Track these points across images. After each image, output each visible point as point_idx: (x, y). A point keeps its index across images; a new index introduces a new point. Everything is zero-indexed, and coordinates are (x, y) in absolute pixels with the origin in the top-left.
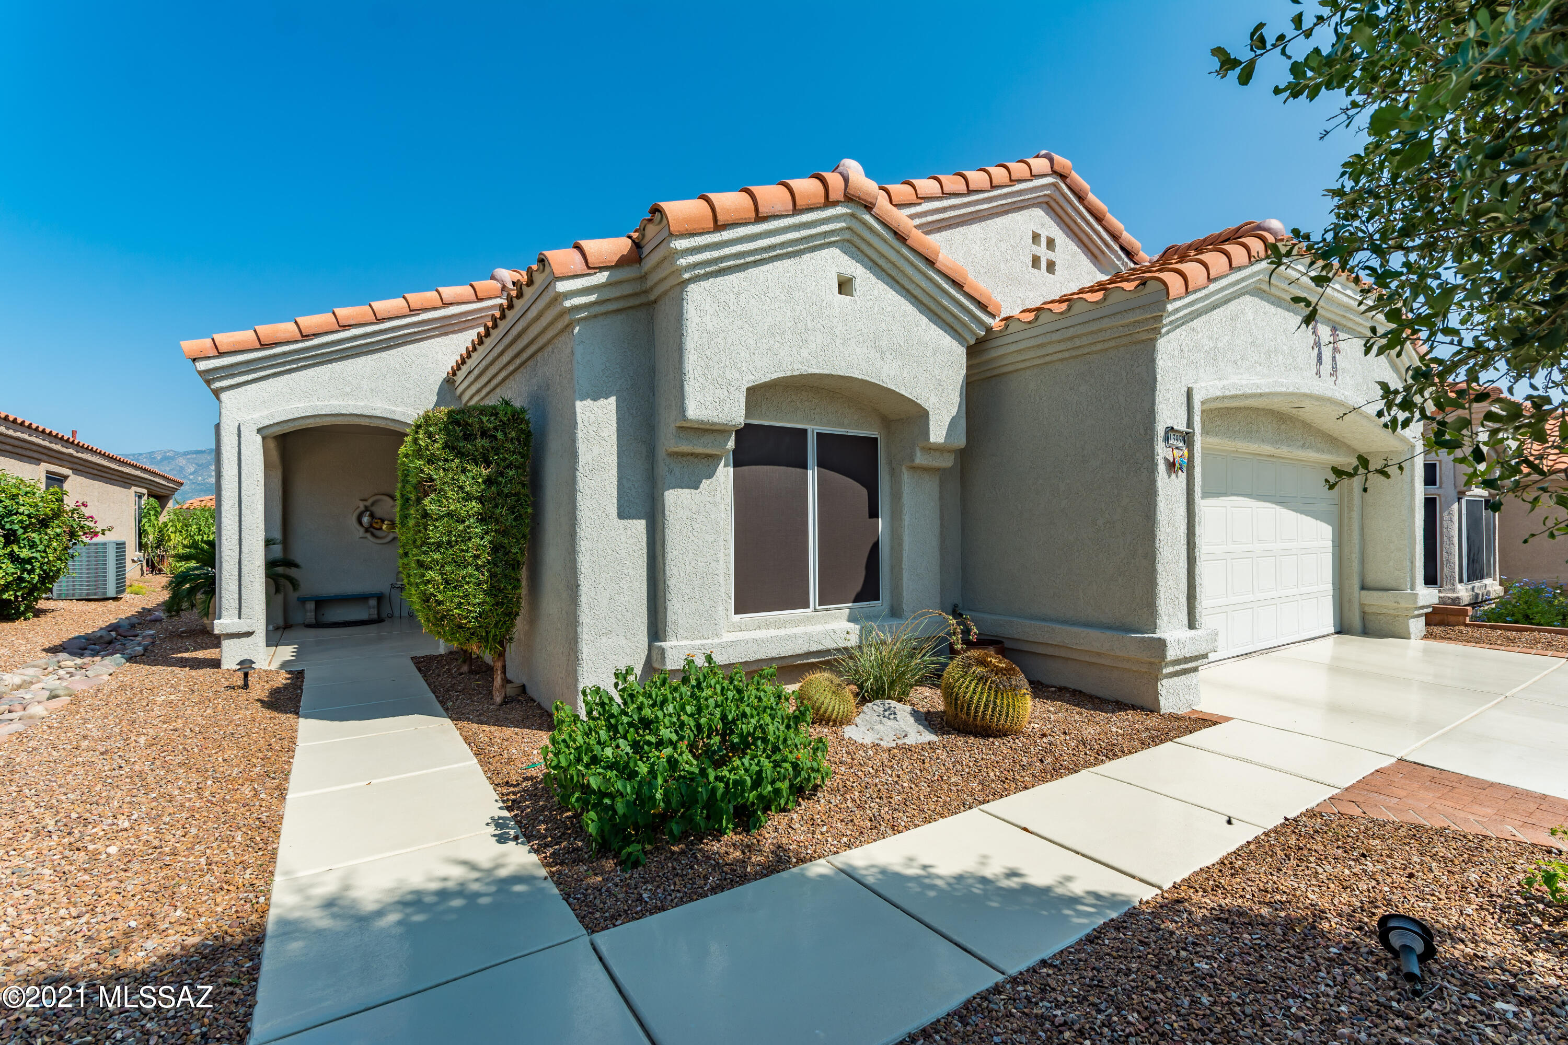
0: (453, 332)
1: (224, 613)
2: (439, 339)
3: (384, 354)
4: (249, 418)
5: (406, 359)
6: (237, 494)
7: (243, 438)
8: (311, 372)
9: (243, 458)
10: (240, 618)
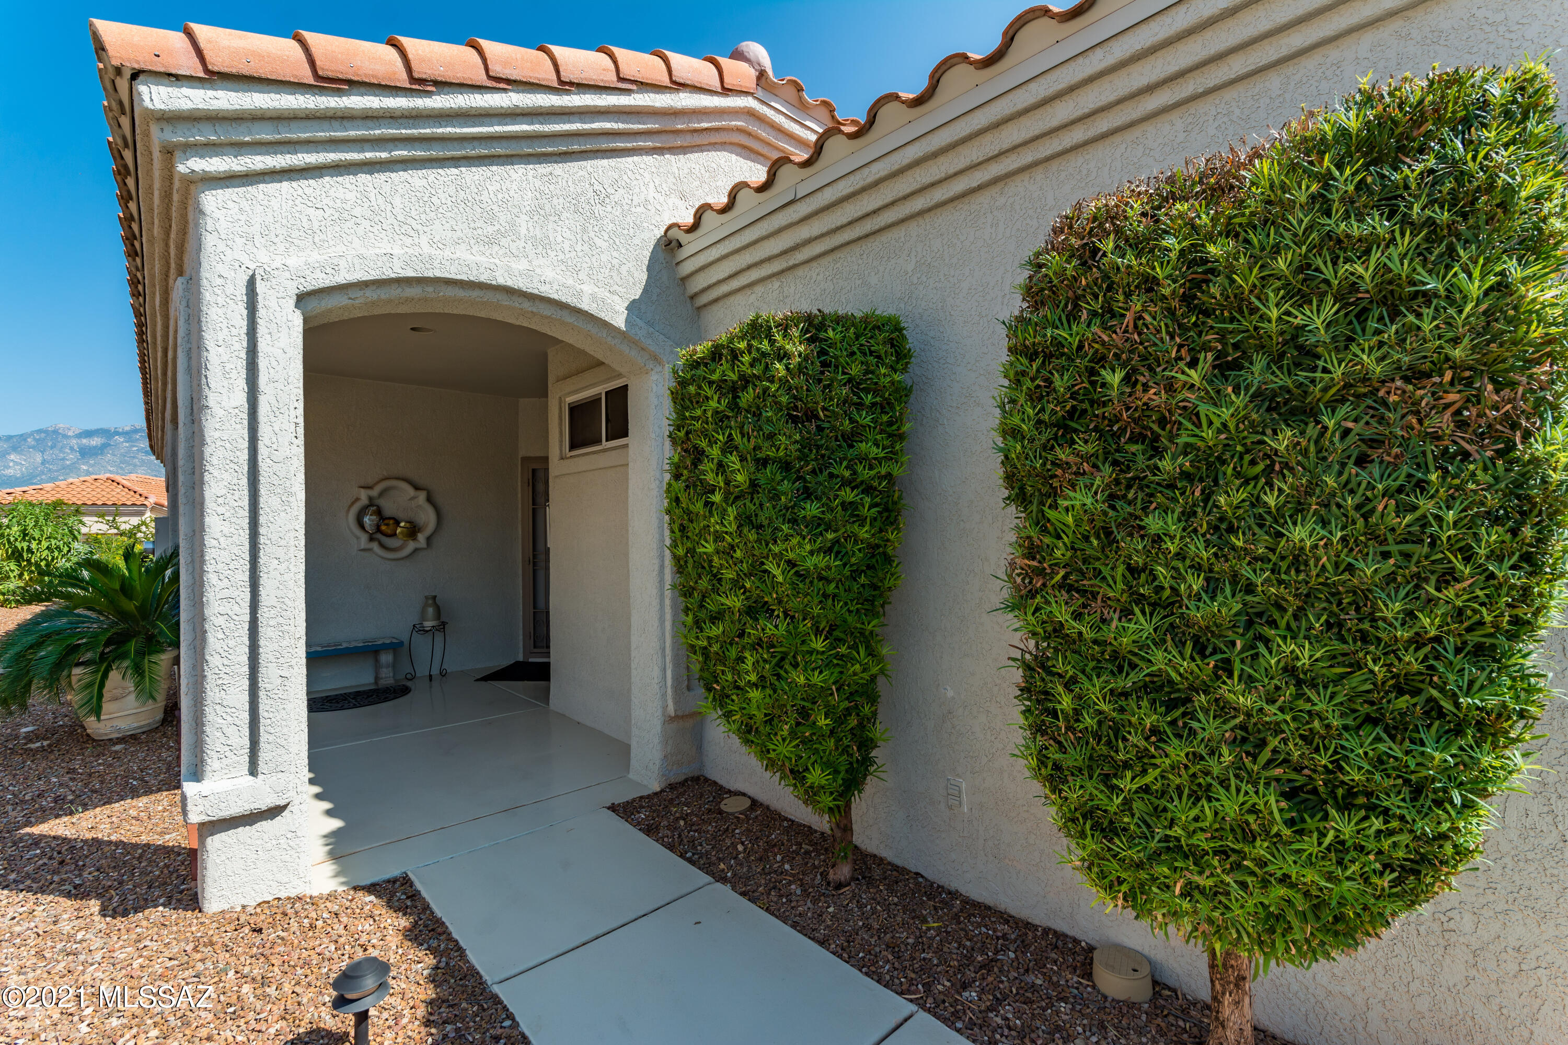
0: (673, 150)
1: (213, 763)
2: (648, 159)
3: (558, 169)
4: (277, 263)
5: (597, 187)
6: (244, 456)
7: (261, 312)
8: (417, 178)
9: (262, 363)
10: (253, 771)
